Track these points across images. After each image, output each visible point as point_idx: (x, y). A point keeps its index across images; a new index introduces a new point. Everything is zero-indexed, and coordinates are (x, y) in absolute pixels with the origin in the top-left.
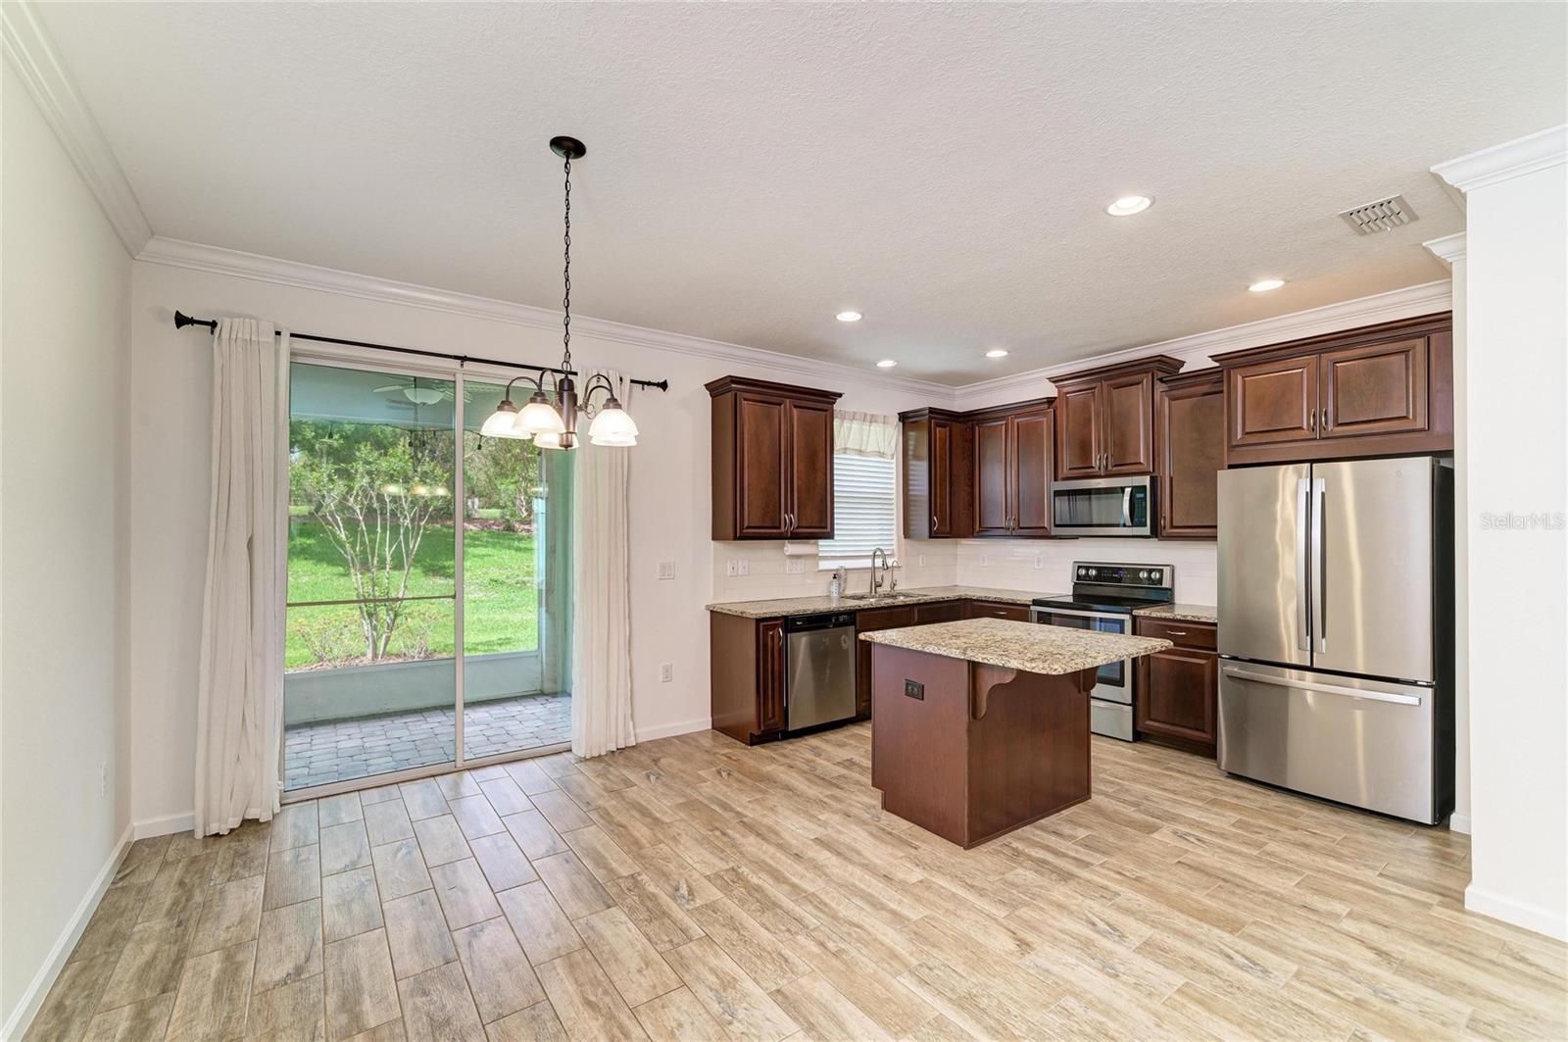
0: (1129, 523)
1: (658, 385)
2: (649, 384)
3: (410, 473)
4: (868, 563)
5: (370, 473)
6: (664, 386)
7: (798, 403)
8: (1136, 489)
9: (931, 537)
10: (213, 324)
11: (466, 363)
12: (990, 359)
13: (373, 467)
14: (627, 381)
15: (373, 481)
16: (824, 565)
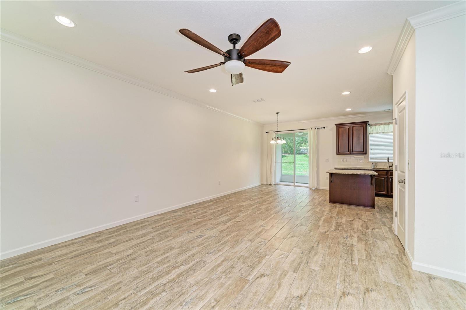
2: (322, 128)
6: (324, 128)
7: (354, 126)
10: (268, 132)
11: (293, 131)
14: (317, 128)
16: (370, 161)
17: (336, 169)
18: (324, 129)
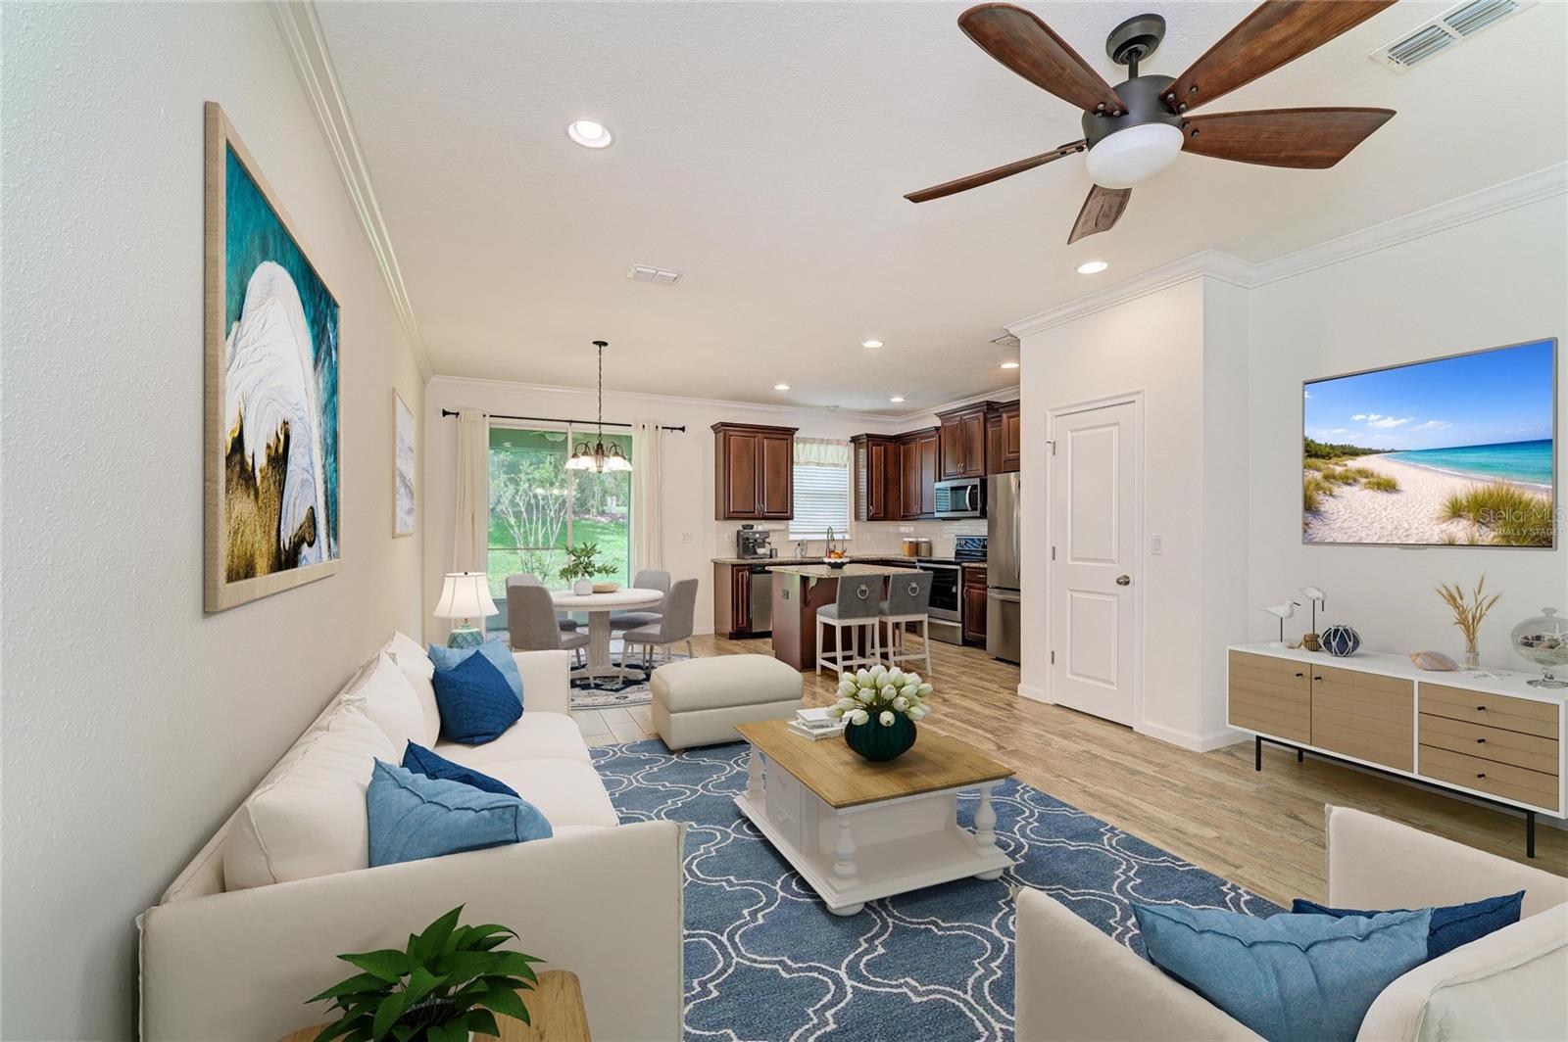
0: (970, 509)
1: (680, 429)
2: (675, 429)
3: (554, 480)
4: (825, 537)
5: (529, 480)
6: (683, 429)
7: (767, 436)
8: (974, 487)
9: (868, 520)
10: (457, 414)
11: (573, 424)
12: (892, 403)
13: (531, 476)
14: (660, 428)
15: (530, 485)
16: (792, 537)
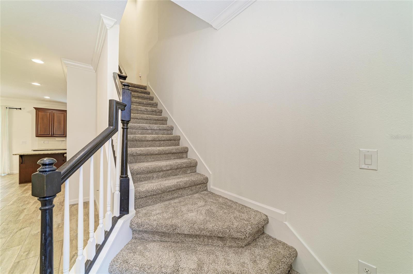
2: (17, 109)
7: (55, 112)
17: (34, 151)
18: (20, 110)
